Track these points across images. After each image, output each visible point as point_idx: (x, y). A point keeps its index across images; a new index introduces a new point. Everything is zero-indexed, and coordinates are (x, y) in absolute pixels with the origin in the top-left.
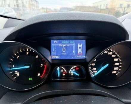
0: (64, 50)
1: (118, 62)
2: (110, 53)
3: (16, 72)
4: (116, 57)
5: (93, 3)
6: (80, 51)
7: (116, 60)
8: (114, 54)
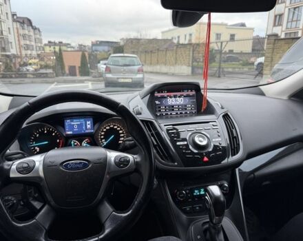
0: (76, 127)
1: (123, 133)
2: (115, 127)
3: (36, 148)
4: (121, 130)
5: (163, 33)
6: (89, 126)
7: (121, 132)
8: (118, 127)
